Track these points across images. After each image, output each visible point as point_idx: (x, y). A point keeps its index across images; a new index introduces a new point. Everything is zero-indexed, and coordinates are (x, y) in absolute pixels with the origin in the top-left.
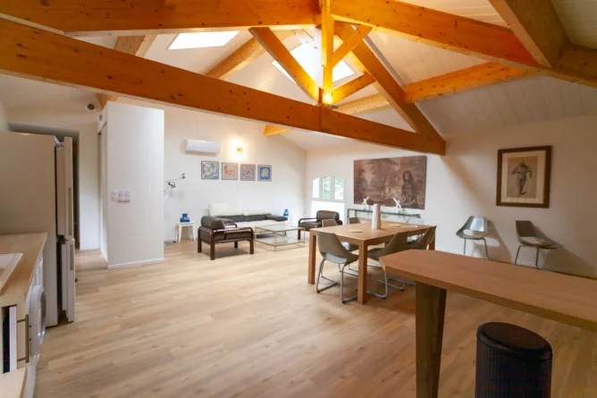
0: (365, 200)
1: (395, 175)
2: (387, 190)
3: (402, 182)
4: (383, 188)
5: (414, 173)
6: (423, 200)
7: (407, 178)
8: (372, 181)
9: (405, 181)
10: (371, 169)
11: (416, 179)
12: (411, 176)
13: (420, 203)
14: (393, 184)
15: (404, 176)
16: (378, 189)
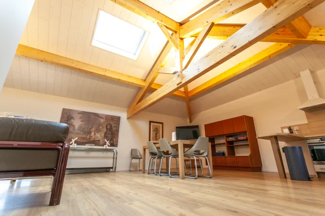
0: (73, 141)
1: (100, 125)
2: (93, 134)
3: (105, 130)
4: (90, 133)
5: (113, 125)
6: (117, 142)
7: (108, 127)
8: (80, 127)
9: (107, 129)
10: (80, 118)
11: (114, 129)
12: (111, 126)
13: (115, 143)
14: (98, 130)
15: (107, 126)
16: (85, 133)
